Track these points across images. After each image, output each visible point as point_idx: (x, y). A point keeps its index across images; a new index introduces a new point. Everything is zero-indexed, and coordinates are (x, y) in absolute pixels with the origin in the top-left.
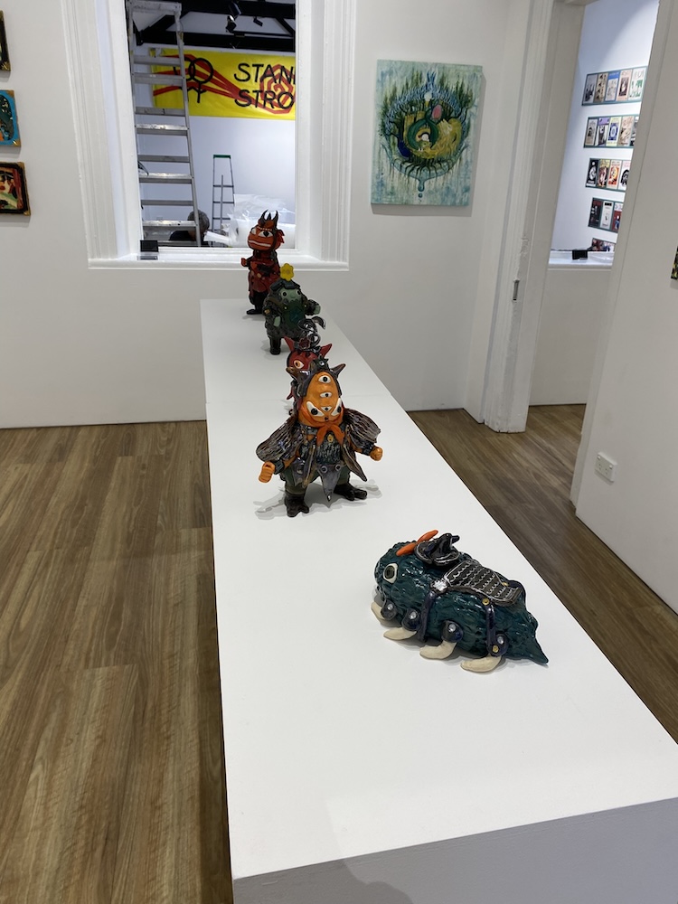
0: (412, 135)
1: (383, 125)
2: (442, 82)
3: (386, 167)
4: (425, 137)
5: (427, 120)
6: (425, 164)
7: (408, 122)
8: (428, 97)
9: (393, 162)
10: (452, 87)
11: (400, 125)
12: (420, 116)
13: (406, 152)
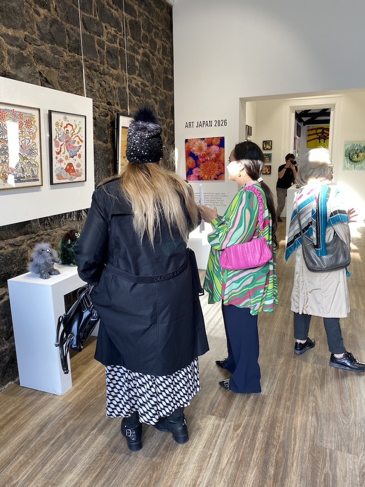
0: (352, 156)
1: (345, 155)
2: (360, 145)
3: (346, 163)
4: (356, 156)
5: (356, 153)
6: (356, 162)
7: (351, 154)
8: (356, 149)
9: (348, 162)
10: (362, 146)
11: (350, 155)
12: (354, 152)
13: (351, 160)
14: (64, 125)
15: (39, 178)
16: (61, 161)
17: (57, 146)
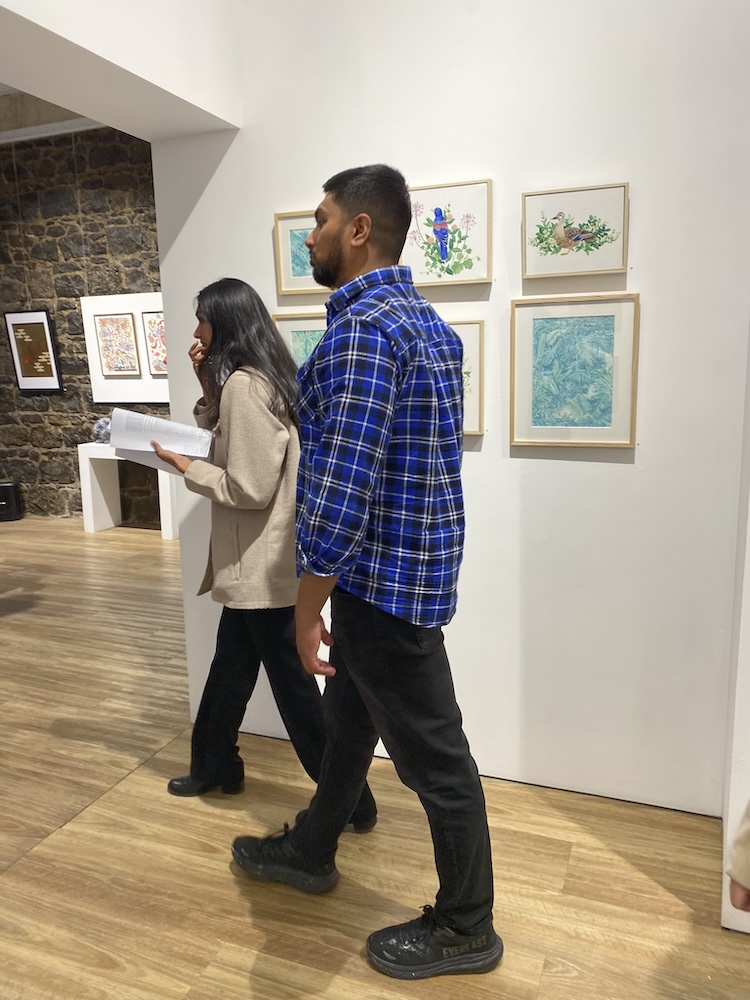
14: (158, 321)
15: (137, 368)
16: (158, 354)
17: (152, 340)
